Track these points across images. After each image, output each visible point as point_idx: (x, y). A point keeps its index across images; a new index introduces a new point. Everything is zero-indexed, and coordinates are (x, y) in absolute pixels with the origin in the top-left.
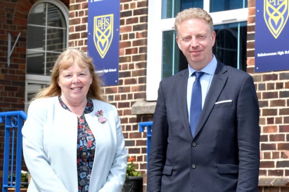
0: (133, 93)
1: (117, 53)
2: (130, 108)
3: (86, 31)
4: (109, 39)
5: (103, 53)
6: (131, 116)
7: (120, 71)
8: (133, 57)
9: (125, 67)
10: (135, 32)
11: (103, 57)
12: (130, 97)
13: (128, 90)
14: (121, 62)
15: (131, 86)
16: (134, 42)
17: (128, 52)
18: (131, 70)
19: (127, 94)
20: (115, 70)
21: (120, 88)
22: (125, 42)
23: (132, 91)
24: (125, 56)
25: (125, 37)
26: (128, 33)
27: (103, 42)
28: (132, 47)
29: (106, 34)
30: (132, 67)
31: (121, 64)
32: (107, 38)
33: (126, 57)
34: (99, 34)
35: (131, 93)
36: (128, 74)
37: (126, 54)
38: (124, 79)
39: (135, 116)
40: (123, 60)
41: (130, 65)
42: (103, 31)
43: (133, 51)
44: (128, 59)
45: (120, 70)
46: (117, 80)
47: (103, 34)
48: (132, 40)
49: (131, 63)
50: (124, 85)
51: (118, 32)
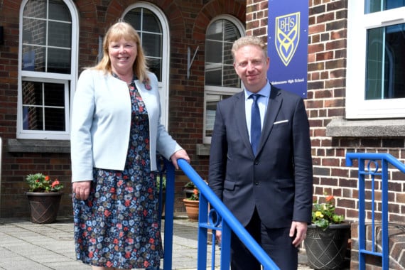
0: (327, 108)
1: (306, 59)
2: (323, 128)
3: (266, 35)
4: (295, 42)
5: (286, 60)
6: (324, 138)
7: (309, 82)
8: (326, 63)
9: (316, 77)
10: (330, 32)
11: (286, 65)
12: (323, 114)
13: (320, 104)
14: (310, 70)
15: (324, 99)
16: (328, 44)
17: (320, 57)
18: (324, 80)
19: (318, 109)
20: (303, 80)
21: (309, 102)
22: (315, 45)
23: (325, 107)
24: (315, 62)
25: (316, 39)
26: (320, 34)
27: (287, 46)
28: (325, 51)
29: (291, 37)
30: (325, 75)
31: (311, 73)
32: (291, 42)
33: (317, 64)
34: (282, 37)
35: (324, 108)
36: (320, 85)
37: (317, 60)
38: (314, 91)
39: (330, 138)
40: (314, 67)
41: (322, 73)
42: (287, 33)
43: (326, 56)
44: (320, 66)
45: (310, 80)
46: (306, 92)
47: (287, 37)
48: (325, 43)
49: (325, 70)
50: (314, 99)
51: (307, 34)
